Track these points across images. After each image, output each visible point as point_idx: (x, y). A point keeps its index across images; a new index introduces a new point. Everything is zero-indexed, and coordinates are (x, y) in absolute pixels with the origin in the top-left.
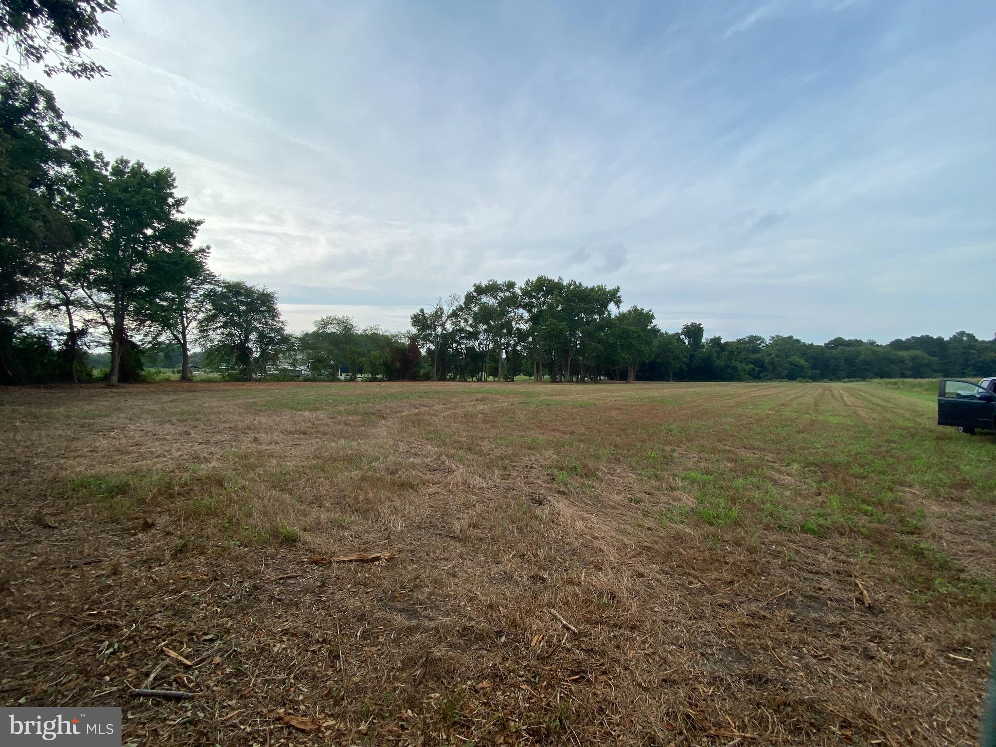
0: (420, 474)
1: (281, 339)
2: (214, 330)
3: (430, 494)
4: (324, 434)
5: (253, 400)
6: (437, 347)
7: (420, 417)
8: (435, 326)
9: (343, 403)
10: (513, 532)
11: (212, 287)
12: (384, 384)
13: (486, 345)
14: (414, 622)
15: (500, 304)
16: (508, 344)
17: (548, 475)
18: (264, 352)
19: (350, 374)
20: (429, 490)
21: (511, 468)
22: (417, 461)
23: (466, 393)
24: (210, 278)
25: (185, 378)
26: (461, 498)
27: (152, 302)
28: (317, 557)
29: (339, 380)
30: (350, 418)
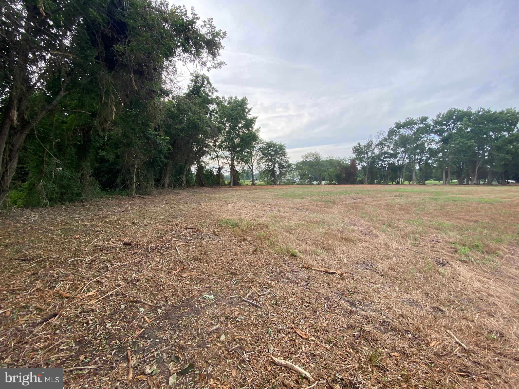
0: (357, 235)
1: (288, 165)
2: (262, 163)
3: (363, 247)
4: (307, 210)
5: (277, 193)
6: (368, 164)
7: (357, 204)
8: (367, 152)
9: (315, 195)
10: (420, 278)
11: (261, 145)
12: (336, 186)
13: (404, 161)
14: (354, 309)
15: (415, 133)
16: (421, 160)
17: (451, 248)
18: (281, 172)
19: (318, 181)
20: (363, 245)
21: (420, 240)
22: (355, 228)
23: (388, 192)
24: (261, 142)
25: (253, 184)
26: (383, 252)
27: (242, 154)
28: (305, 265)
29: (313, 184)
30: (319, 203)
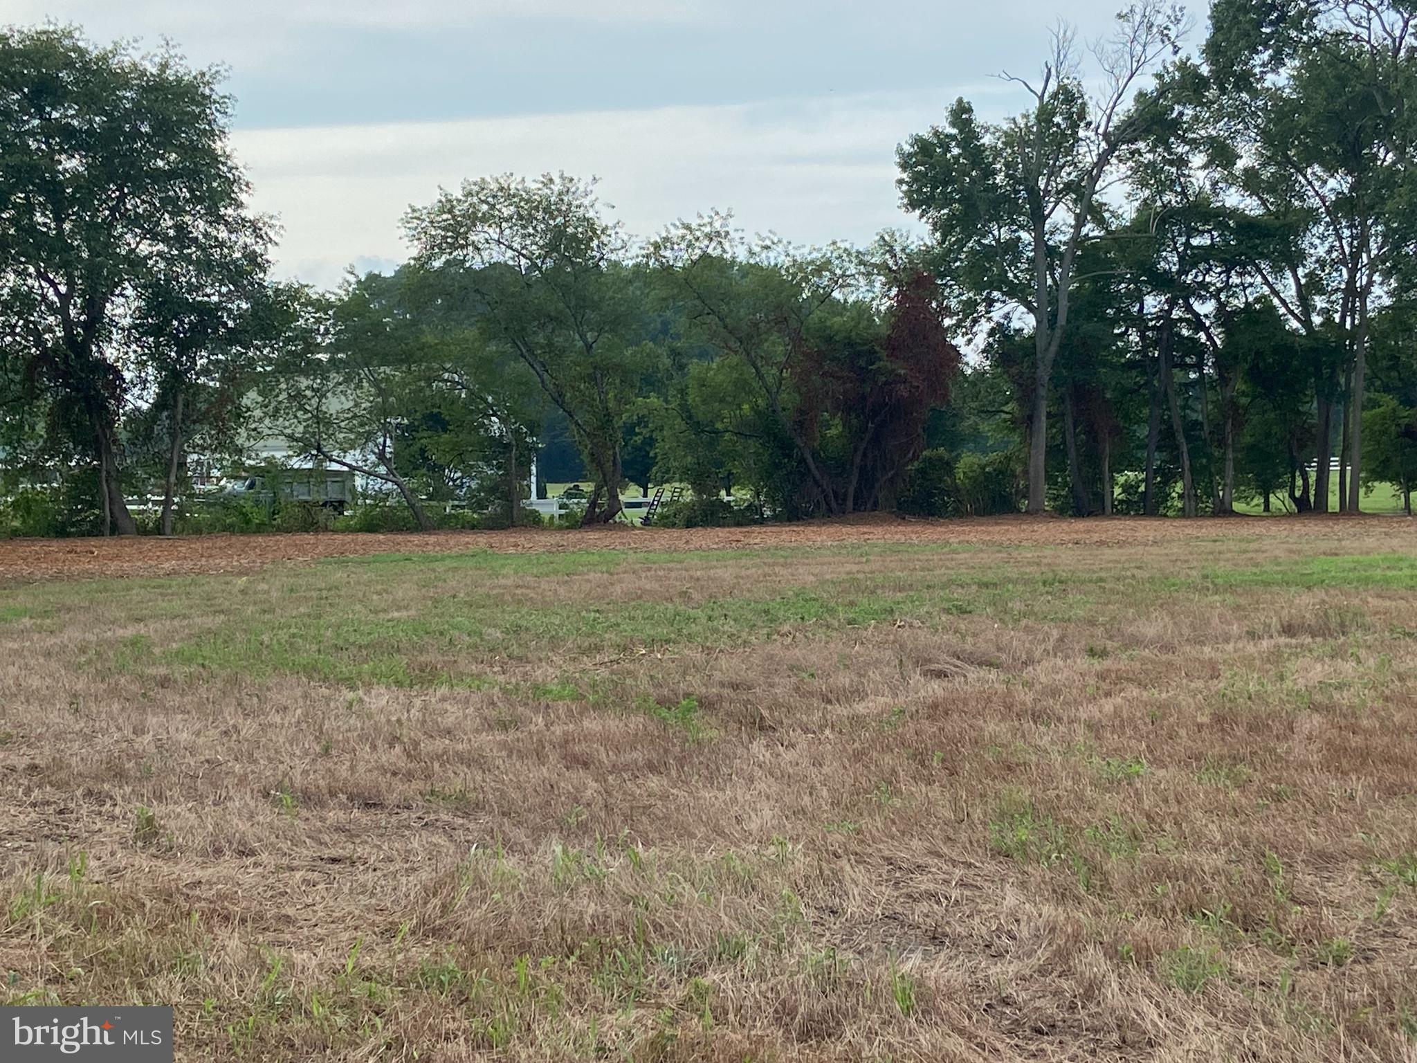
1: (254, 312)
5: (130, 632)
6: (1048, 320)
8: (1037, 200)
9: (554, 643)
12: (759, 537)
13: (1351, 291)
18: (173, 383)
19: (588, 487)
22: (943, 971)
29: (534, 522)
30: (591, 724)
